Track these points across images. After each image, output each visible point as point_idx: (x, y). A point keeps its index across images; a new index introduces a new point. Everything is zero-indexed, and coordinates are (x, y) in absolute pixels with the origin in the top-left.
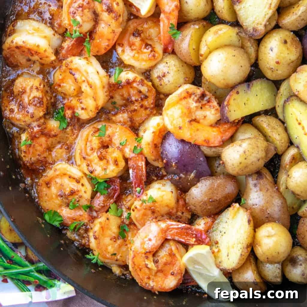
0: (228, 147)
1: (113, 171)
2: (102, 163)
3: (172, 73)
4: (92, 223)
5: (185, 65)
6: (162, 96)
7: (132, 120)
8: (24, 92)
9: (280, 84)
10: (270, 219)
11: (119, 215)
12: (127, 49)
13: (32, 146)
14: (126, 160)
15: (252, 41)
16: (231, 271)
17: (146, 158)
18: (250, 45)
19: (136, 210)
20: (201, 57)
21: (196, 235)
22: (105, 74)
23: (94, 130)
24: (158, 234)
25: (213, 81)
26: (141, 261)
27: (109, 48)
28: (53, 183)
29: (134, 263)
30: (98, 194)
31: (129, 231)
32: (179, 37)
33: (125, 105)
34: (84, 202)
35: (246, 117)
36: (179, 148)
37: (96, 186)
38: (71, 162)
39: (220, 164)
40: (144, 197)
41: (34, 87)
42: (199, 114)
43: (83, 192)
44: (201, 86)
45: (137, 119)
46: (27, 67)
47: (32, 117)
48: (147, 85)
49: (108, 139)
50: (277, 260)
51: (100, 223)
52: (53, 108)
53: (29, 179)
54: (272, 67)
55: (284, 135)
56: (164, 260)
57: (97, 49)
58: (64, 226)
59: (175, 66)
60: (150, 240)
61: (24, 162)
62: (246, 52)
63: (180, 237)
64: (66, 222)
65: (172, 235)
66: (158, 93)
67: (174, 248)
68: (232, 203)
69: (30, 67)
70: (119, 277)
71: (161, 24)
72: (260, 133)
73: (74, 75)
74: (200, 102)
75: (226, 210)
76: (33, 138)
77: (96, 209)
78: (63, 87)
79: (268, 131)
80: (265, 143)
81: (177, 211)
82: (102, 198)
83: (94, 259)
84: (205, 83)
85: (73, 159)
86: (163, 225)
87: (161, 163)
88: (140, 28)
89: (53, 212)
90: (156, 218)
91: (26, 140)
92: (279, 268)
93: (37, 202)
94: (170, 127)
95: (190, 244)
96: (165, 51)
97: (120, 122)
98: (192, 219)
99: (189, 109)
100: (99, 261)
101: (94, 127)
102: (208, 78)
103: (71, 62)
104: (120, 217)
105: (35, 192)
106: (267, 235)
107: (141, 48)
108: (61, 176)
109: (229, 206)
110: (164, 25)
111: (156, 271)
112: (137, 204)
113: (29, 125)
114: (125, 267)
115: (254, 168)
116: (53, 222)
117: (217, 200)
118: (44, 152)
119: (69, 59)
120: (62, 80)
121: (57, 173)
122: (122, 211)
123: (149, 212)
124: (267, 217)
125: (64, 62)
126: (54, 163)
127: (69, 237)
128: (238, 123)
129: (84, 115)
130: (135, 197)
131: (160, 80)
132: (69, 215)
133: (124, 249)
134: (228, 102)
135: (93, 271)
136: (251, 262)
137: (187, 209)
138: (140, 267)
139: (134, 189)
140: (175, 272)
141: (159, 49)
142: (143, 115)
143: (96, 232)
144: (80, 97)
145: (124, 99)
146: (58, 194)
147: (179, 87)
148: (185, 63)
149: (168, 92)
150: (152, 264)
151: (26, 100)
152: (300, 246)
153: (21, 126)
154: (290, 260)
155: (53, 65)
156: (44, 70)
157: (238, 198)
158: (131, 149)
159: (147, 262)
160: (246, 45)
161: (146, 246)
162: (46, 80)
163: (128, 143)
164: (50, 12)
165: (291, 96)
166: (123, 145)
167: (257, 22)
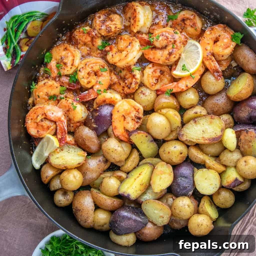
0: (116, 140)
1: (84, 82)
2: (86, 75)
3: (147, 98)
4: (52, 80)
5: (153, 104)
6: (132, 96)
7: (114, 84)
8: (112, 21)
9: (158, 158)
10: (84, 174)
11: (61, 93)
12: (152, 70)
13: (84, 34)
14: (92, 88)
15: (177, 135)
16: (49, 162)
18: (174, 135)
19: (66, 101)
20: (159, 111)
21: (63, 138)
22: (135, 62)
24: (57, 117)
25: (149, 121)
26: (40, 112)
27: (149, 59)
28: (67, 52)
29: (38, 109)
30: (69, 78)
31: (54, 101)
32: (167, 95)
33: (121, 78)
34: (62, 72)
35: (135, 145)
36: (107, 114)
37: (73, 76)
38: (82, 58)
39: (105, 139)
40: (75, 104)
41: (116, 26)
42: (129, 119)
43: (68, 69)
44: (144, 116)
45: (116, 87)
46: (126, 18)
47: (100, 29)
48: (136, 87)
49: (100, 74)
50: (63, 185)
51: (53, 84)
52: (108, 39)
53: (65, 38)
54: (166, 150)
55: (131, 168)
56: (44, 124)
57: (147, 53)
58: (46, 65)
59: (151, 98)
60: (53, 114)
61: (74, 32)
62: (169, 134)
63: (59, 130)
64: (48, 65)
65: (59, 124)
66: (133, 94)
67: (52, 128)
68: (86, 151)
69: (126, 20)
70: (28, 103)
71: (171, 84)
72: (128, 155)
73: (129, 45)
74: (135, 118)
75: (82, 150)
76: (89, 33)
77: (60, 80)
78: (121, 41)
79: (131, 159)
80: (124, 159)
82: (67, 81)
83: (33, 86)
84: (146, 117)
85: (84, 59)
86: (63, 118)
87: (96, 107)
88: (165, 73)
89: (51, 56)
90: (66, 113)
91: (86, 30)
92: (59, 187)
93: (54, 46)
94: (117, 106)
95: (57, 136)
96: (157, 91)
97: (111, 78)
98: (71, 133)
99: (130, 113)
100: (32, 89)
101: (104, 65)
102: (149, 118)
103: (136, 42)
104: (60, 94)
105: (60, 43)
106: (75, 175)
107: (155, 77)
108: (72, 55)
109: (84, 150)
110: (170, 86)
111: (37, 122)
112: (70, 101)
113: (94, 29)
114: (34, 105)
115: (109, 157)
116: (46, 58)
117: (85, 143)
118: (83, 41)
119: (137, 40)
120: (125, 40)
121: (74, 52)
122: (63, 94)
123: (67, 109)
124: (84, 173)
125: (135, 38)
126: (79, 49)
127: (40, 69)
128: (131, 141)
129: (109, 57)
130: (74, 98)
131: (140, 93)
132: (52, 66)
133: (43, 101)
134: (140, 133)
135: (26, 88)
136: (58, 171)
138: (36, 113)
139: (77, 97)
140: (40, 133)
141: (158, 87)
142: (119, 89)
143: (48, 83)
144: (118, 52)
145: (125, 76)
146: (62, 56)
147: (140, 104)
149: (135, 99)
150: (40, 119)
151: (108, 23)
152: (75, 195)
153: (93, 25)
154: (65, 192)
155: (131, 32)
156: (127, 28)
157: (90, 154)
158: (98, 88)
159: (40, 116)
160: (173, 133)
161: (49, 112)
162: (122, 31)
163: (101, 86)
164: (159, 22)
165: (153, 165)
166: (99, 83)
167: (187, 135)
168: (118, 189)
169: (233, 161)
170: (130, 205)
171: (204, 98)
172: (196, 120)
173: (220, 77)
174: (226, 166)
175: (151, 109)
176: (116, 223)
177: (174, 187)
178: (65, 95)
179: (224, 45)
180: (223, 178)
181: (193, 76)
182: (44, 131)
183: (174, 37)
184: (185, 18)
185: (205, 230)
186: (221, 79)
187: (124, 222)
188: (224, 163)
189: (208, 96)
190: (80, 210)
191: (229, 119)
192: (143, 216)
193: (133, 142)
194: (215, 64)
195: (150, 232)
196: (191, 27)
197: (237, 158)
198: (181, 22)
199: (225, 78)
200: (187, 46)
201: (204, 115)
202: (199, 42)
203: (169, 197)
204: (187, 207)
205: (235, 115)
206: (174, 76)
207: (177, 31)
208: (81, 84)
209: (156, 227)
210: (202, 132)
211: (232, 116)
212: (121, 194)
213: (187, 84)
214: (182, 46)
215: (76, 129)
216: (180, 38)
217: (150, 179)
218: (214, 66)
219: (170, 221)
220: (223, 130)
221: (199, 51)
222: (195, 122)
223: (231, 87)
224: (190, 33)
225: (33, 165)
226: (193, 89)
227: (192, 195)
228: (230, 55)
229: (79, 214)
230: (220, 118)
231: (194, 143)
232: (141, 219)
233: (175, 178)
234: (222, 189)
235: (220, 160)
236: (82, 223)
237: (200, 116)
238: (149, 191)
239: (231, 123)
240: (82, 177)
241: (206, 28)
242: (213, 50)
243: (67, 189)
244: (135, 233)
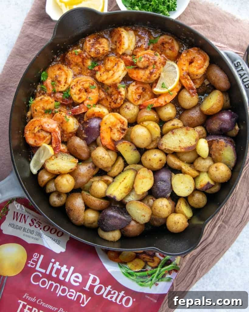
0: (103, 149)
1: (76, 98)
2: (78, 92)
3: (130, 112)
4: (48, 96)
6: (118, 110)
7: (102, 99)
8: (100, 44)
9: (140, 164)
10: (75, 179)
11: (56, 107)
12: (135, 87)
13: (76, 56)
14: (83, 103)
15: (156, 145)
16: (45, 168)
17: (86, 112)
18: (154, 144)
19: (60, 114)
20: (142, 123)
21: (57, 146)
22: (120, 80)
23: (92, 83)
24: (52, 129)
25: (133, 132)
26: (37, 124)
27: (133, 78)
28: (61, 71)
29: (35, 121)
30: (62, 94)
31: (49, 114)
32: (148, 110)
33: (108, 95)
34: (56, 89)
35: (120, 153)
36: (96, 126)
38: (74, 77)
39: (94, 147)
40: (67, 117)
41: (104, 48)
42: (115, 131)
43: (61, 87)
44: (128, 127)
45: (104, 102)
46: (112, 42)
47: (89, 52)
48: (121, 102)
49: (90, 91)
50: (57, 188)
51: (49, 100)
52: (97, 60)
53: (59, 59)
54: (147, 157)
55: (117, 173)
56: (41, 135)
57: (131, 73)
58: (42, 82)
59: (134, 112)
60: (48, 125)
61: (67, 54)
62: (150, 144)
63: (54, 140)
64: (44, 83)
65: (54, 135)
66: (119, 108)
67: (48, 138)
68: (77, 159)
69: (113, 44)
70: (26, 116)
71: (152, 100)
72: (114, 161)
73: (115, 65)
74: (121, 129)
75: (73, 157)
76: (80, 55)
77: (55, 96)
78: (108, 62)
79: (117, 165)
80: (110, 166)
81: (66, 134)
82: (61, 97)
83: (31, 101)
84: (130, 129)
85: (76, 77)
86: (57, 130)
87: (86, 120)
88: (147, 90)
89: (47, 75)
90: (59, 125)
91: (77, 52)
92: (54, 190)
93: (50, 66)
94: (104, 119)
95: (52, 145)
96: (140, 106)
97: (100, 94)
98: (64, 142)
99: (116, 125)
100: (31, 104)
101: (93, 83)
102: (133, 129)
103: (121, 62)
104: (55, 108)
105: (54, 64)
106: (68, 179)
107: (138, 94)
108: (66, 74)
109: (76, 158)
111: (34, 133)
112: (64, 114)
113: (85, 51)
114: (32, 118)
115: (97, 164)
116: (43, 77)
117: (77, 151)
118: (74, 62)
119: (122, 61)
121: (67, 72)
122: (58, 108)
123: (61, 121)
124: (76, 177)
125: (120, 59)
126: (71, 68)
127: (38, 87)
128: (116, 150)
129: (98, 76)
130: (67, 112)
131: (125, 107)
132: (48, 83)
133: (40, 114)
134: (125, 142)
135: (25, 103)
136: (52, 176)
137: (68, 138)
138: (34, 125)
139: (70, 111)
140: (37, 142)
141: (140, 102)
142: (107, 104)
143: (44, 98)
144: (106, 71)
145: (111, 93)
146: (57, 75)
147: (125, 117)
148: (137, 116)
149: (121, 113)
150: (37, 130)
151: (97, 46)
152: (67, 197)
153: (84, 48)
154: (59, 194)
155: (117, 54)
156: (113, 51)
157: (81, 161)
158: (88, 103)
159: (37, 127)
160: (154, 142)
161: (44, 124)
162: (109, 53)
163: (91, 101)
164: (142, 45)
165: (136, 171)
166: (89, 99)
167: (166, 144)
168: (105, 192)
169: (206, 168)
170: (116, 206)
171: (181, 112)
172: (174, 131)
173: (195, 94)
174: (199, 172)
175: (134, 121)
176: (104, 221)
177: (154, 190)
178: (59, 109)
179: (198, 66)
180: (197, 181)
181: (171, 93)
182: (40, 140)
183: (154, 59)
184: (164, 42)
185: (181, 227)
186: (195, 95)
187: (111, 220)
188: (198, 169)
189: (185, 110)
190: (72, 210)
191: (202, 130)
192: (127, 215)
193: (119, 150)
194: (191, 82)
195: (133, 229)
196: (170, 49)
197: (209, 165)
198: (161, 46)
199: (199, 95)
200: (166, 66)
201: (181, 127)
202: (176, 63)
203: (150, 199)
204: (165, 207)
205: (207, 128)
206: (155, 93)
207: (157, 53)
208: (73, 100)
209: (138, 224)
210: (179, 142)
211: (205, 128)
212: (108, 196)
213: (166, 99)
214: (162, 66)
215: (69, 139)
216: (160, 60)
217: (134, 183)
218: (190, 84)
219: (150, 219)
220: (197, 141)
221: (176, 71)
222: (173, 133)
223: (203, 103)
224: (168, 55)
225: (31, 170)
226: (171, 104)
227: (170, 197)
228: (204, 75)
229: (71, 213)
230: (195, 129)
231: (171, 151)
232: (126, 218)
233: (155, 182)
234: (196, 191)
235: (194, 167)
236: (74, 221)
237: (177, 128)
238: (133, 193)
239: (204, 134)
240: (74, 181)
241: (182, 51)
242: (188, 70)
243: (61, 191)
244: (120, 230)
